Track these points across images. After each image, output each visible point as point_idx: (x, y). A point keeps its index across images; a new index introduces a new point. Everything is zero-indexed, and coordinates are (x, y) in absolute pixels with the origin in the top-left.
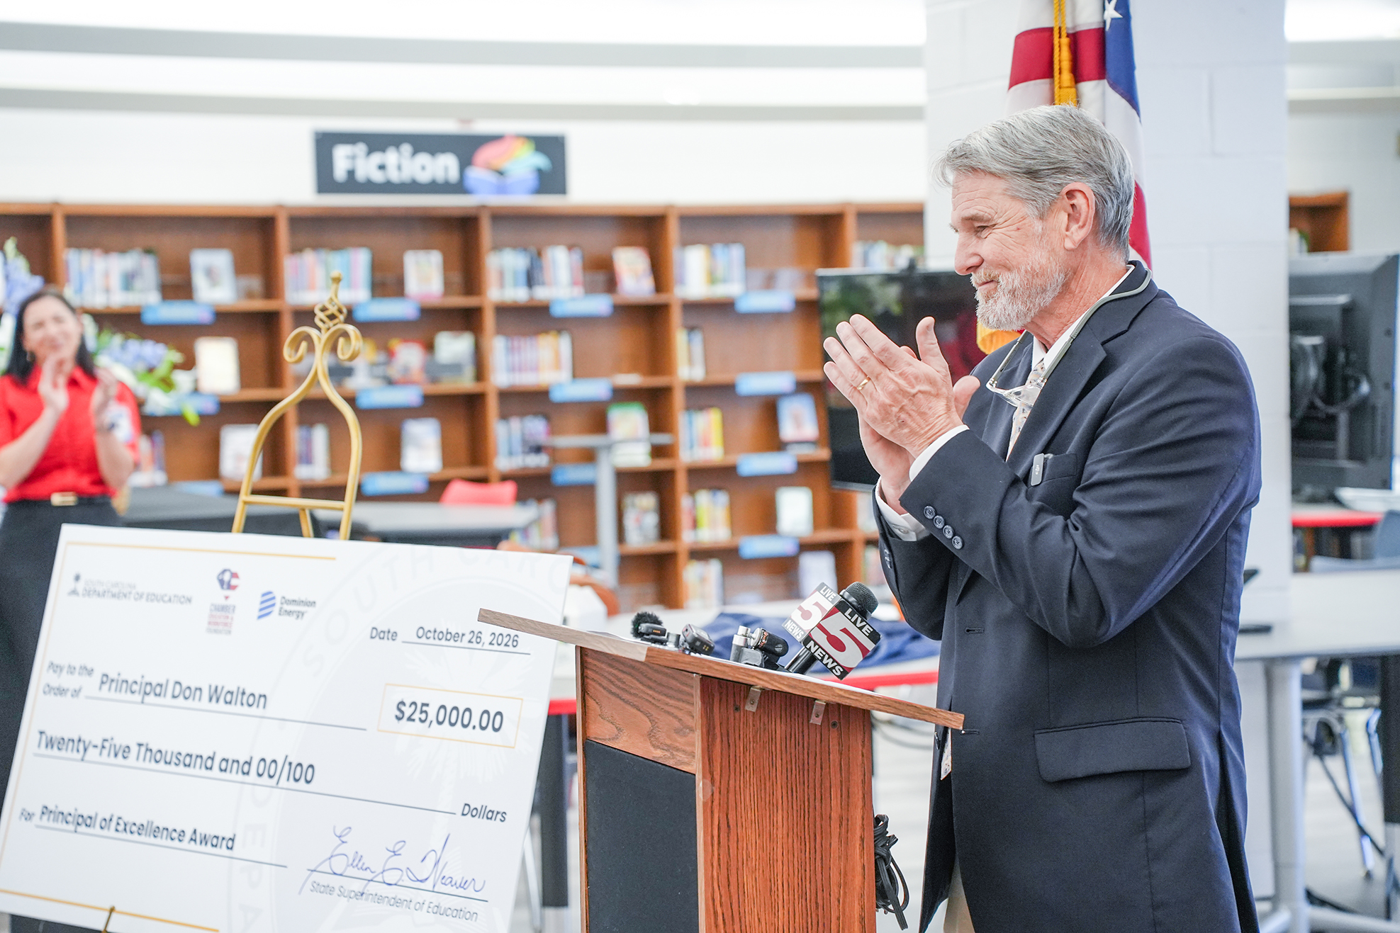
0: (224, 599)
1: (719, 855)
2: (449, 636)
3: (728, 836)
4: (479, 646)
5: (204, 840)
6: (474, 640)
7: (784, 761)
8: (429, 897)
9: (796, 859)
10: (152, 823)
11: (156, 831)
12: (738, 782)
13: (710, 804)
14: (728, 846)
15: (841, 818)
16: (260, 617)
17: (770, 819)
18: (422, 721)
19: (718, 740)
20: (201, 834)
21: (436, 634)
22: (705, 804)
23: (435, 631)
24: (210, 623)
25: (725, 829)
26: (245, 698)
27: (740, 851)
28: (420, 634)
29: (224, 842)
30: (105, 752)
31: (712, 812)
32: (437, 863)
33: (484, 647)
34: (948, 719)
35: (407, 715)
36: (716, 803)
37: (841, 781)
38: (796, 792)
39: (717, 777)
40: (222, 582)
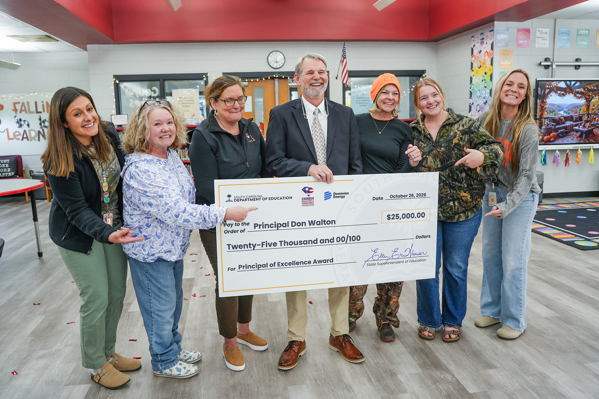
0: (308, 196)
2: (402, 196)
4: (413, 197)
5: (320, 262)
6: (411, 196)
8: (409, 259)
10: (295, 261)
11: (298, 263)
16: (325, 200)
18: (397, 219)
20: (318, 261)
23: (397, 195)
24: (303, 203)
28: (391, 197)
29: (329, 261)
30: (264, 246)
32: (410, 251)
33: (415, 198)
35: (391, 218)
40: (305, 192)
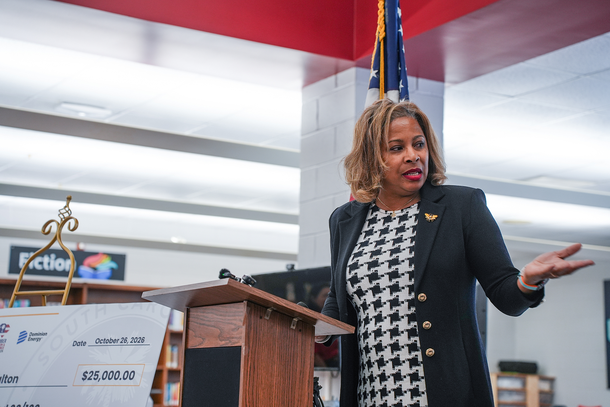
0: (1, 337)
1: (249, 380)
2: (111, 341)
3: (254, 372)
4: (126, 343)
6: (123, 341)
7: (279, 343)
9: (281, 386)
12: (259, 349)
13: (247, 357)
14: (254, 376)
15: (301, 371)
16: (18, 343)
17: (271, 367)
18: (95, 379)
19: (253, 330)
21: (105, 341)
22: (245, 356)
23: (105, 339)
25: (253, 369)
26: (7, 379)
27: (258, 379)
28: (97, 342)
31: (248, 361)
33: (128, 344)
34: (349, 328)
35: (88, 377)
36: (250, 357)
37: (302, 355)
38: (283, 357)
39: (251, 346)
